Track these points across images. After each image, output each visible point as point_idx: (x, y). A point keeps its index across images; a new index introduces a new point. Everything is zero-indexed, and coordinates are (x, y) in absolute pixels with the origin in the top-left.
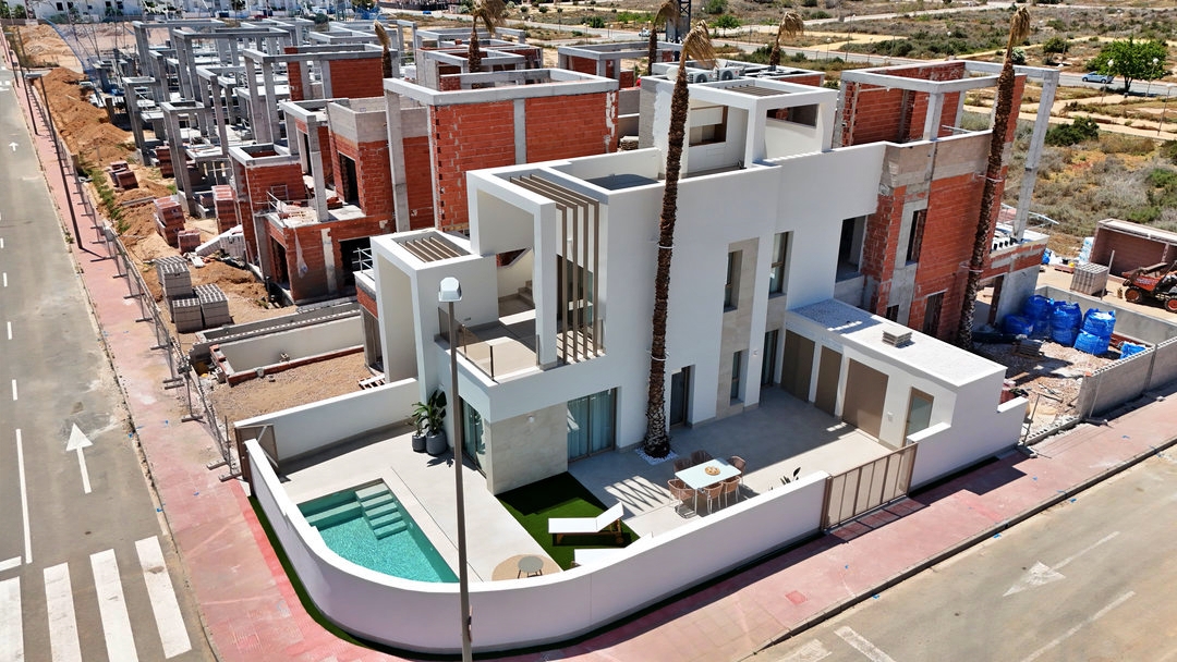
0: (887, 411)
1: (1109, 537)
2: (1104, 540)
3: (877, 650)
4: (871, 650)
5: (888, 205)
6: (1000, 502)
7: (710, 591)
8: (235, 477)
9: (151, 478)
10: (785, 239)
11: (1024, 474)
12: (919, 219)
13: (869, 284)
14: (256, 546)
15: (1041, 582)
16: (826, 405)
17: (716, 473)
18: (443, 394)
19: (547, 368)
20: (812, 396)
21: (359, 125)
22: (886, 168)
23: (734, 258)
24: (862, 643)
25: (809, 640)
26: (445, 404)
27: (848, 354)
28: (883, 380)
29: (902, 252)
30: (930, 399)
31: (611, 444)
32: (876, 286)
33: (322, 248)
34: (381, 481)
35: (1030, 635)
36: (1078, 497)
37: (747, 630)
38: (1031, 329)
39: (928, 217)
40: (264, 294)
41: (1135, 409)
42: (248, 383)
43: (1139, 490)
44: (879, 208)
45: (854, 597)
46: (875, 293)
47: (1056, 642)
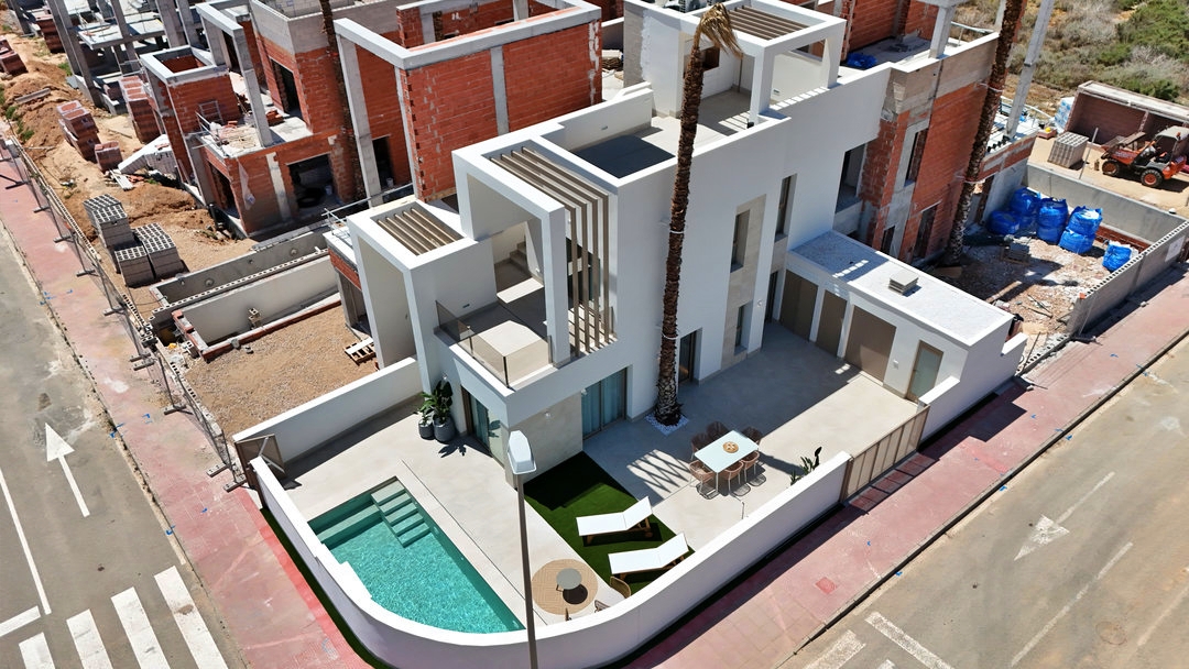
0: (893, 359)
1: (1107, 479)
2: (1102, 483)
3: (907, 637)
4: (901, 637)
5: (889, 131)
6: (1003, 449)
7: (744, 586)
8: (240, 485)
9: (149, 491)
10: (788, 184)
11: (1024, 411)
12: (921, 140)
13: (867, 208)
14: (283, 573)
15: (1048, 540)
16: (828, 344)
17: (735, 450)
18: (448, 385)
19: (560, 366)
20: (814, 336)
21: (293, 35)
22: (890, 92)
23: (741, 222)
24: (891, 630)
25: (842, 632)
26: (451, 394)
27: (854, 301)
28: (890, 331)
29: (901, 175)
30: (940, 354)
31: (622, 414)
32: (875, 213)
33: (270, 175)
34: (395, 479)
35: (1042, 603)
36: (1074, 432)
37: (784, 628)
38: (1017, 227)
39: (929, 135)
40: (209, 222)
41: (1120, 318)
42: (225, 357)
43: (1130, 419)
44: (881, 134)
45: (879, 578)
46: (873, 219)
47: (1066, 609)
